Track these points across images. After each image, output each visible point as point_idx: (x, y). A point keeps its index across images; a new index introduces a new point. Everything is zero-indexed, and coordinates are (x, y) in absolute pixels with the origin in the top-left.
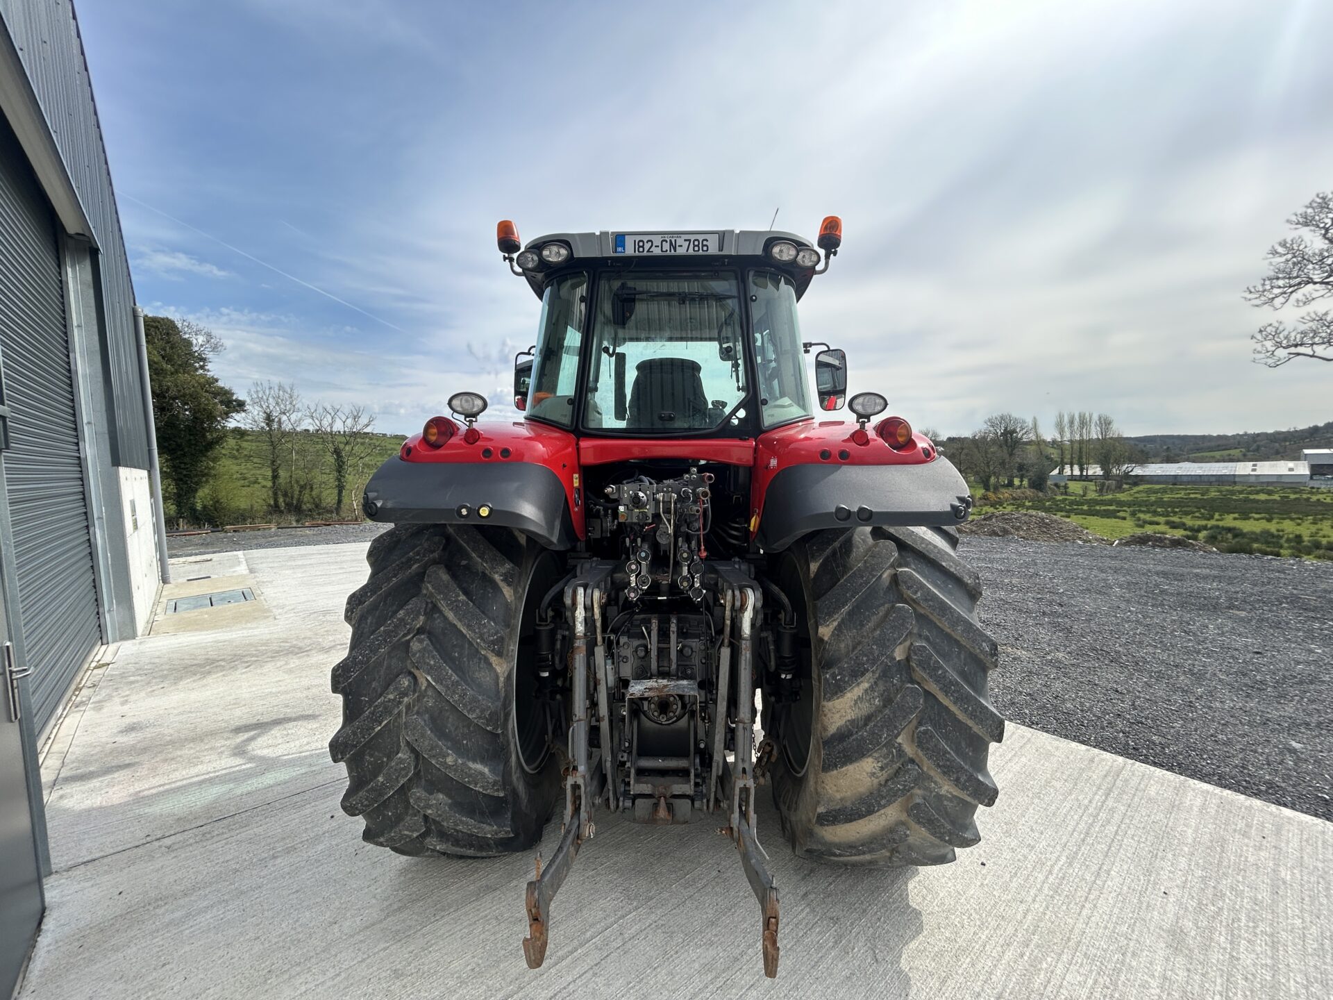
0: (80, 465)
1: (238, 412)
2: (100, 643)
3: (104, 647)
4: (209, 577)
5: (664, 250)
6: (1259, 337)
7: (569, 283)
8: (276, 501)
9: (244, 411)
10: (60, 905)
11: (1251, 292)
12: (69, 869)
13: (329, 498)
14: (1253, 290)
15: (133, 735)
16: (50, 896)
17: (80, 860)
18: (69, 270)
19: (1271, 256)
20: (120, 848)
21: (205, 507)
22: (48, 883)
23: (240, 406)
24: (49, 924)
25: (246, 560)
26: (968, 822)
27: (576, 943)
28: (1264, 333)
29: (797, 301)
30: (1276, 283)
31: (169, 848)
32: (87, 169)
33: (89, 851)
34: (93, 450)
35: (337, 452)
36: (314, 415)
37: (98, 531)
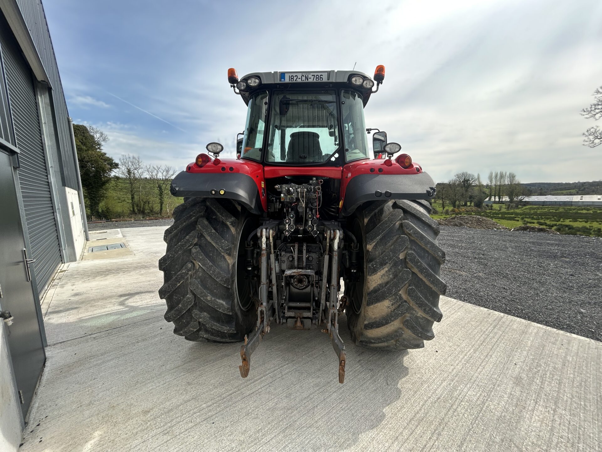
0: (48, 185)
1: (115, 168)
2: (61, 262)
3: (63, 264)
4: (106, 239)
5: (303, 80)
6: (587, 134)
7: (260, 97)
8: (133, 208)
9: (118, 168)
10: (52, 357)
11: (584, 111)
12: (55, 344)
13: (157, 208)
14: (586, 110)
15: (77, 297)
16: (47, 354)
17: (59, 342)
18: (39, 97)
19: (596, 93)
20: (74, 338)
21: (103, 211)
22: (47, 349)
23: (116, 166)
24: (48, 364)
25: (121, 232)
26: (429, 329)
27: (262, 375)
28: (589, 132)
29: (364, 107)
30: (597, 107)
31: (94, 338)
32: (45, 50)
33: (62, 338)
34: (53, 179)
35: (160, 187)
36: (149, 170)
37: (58, 215)
